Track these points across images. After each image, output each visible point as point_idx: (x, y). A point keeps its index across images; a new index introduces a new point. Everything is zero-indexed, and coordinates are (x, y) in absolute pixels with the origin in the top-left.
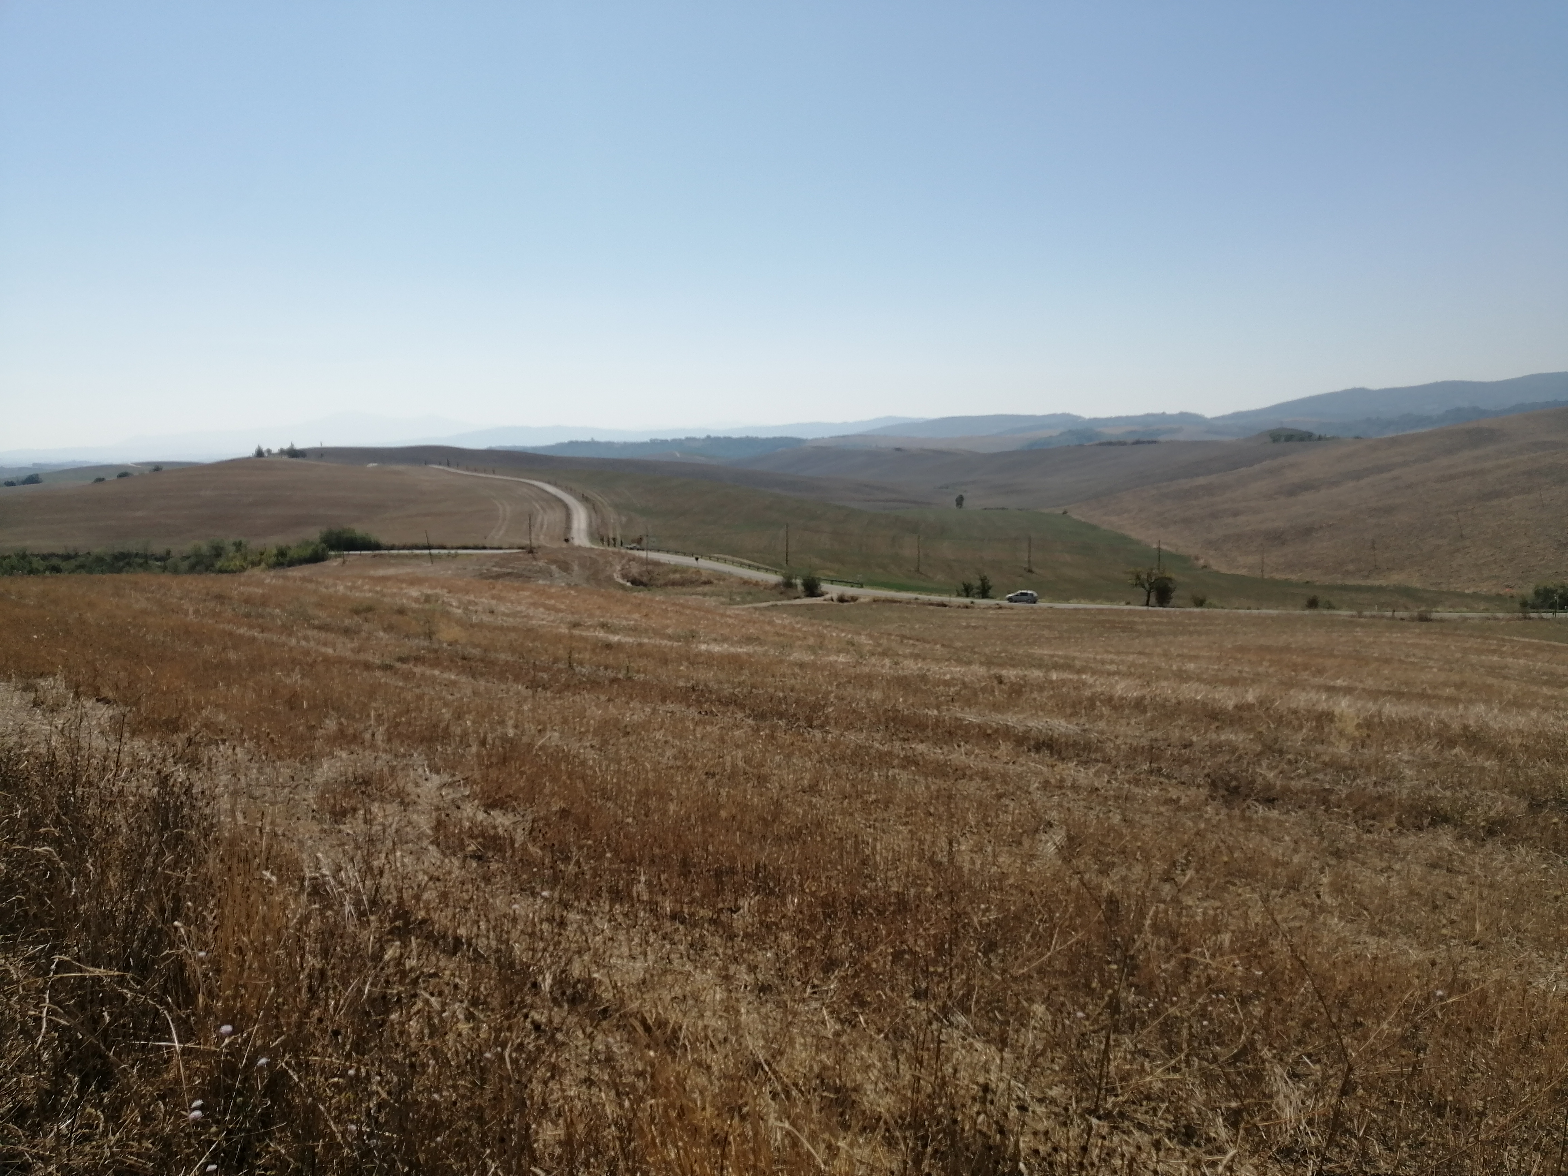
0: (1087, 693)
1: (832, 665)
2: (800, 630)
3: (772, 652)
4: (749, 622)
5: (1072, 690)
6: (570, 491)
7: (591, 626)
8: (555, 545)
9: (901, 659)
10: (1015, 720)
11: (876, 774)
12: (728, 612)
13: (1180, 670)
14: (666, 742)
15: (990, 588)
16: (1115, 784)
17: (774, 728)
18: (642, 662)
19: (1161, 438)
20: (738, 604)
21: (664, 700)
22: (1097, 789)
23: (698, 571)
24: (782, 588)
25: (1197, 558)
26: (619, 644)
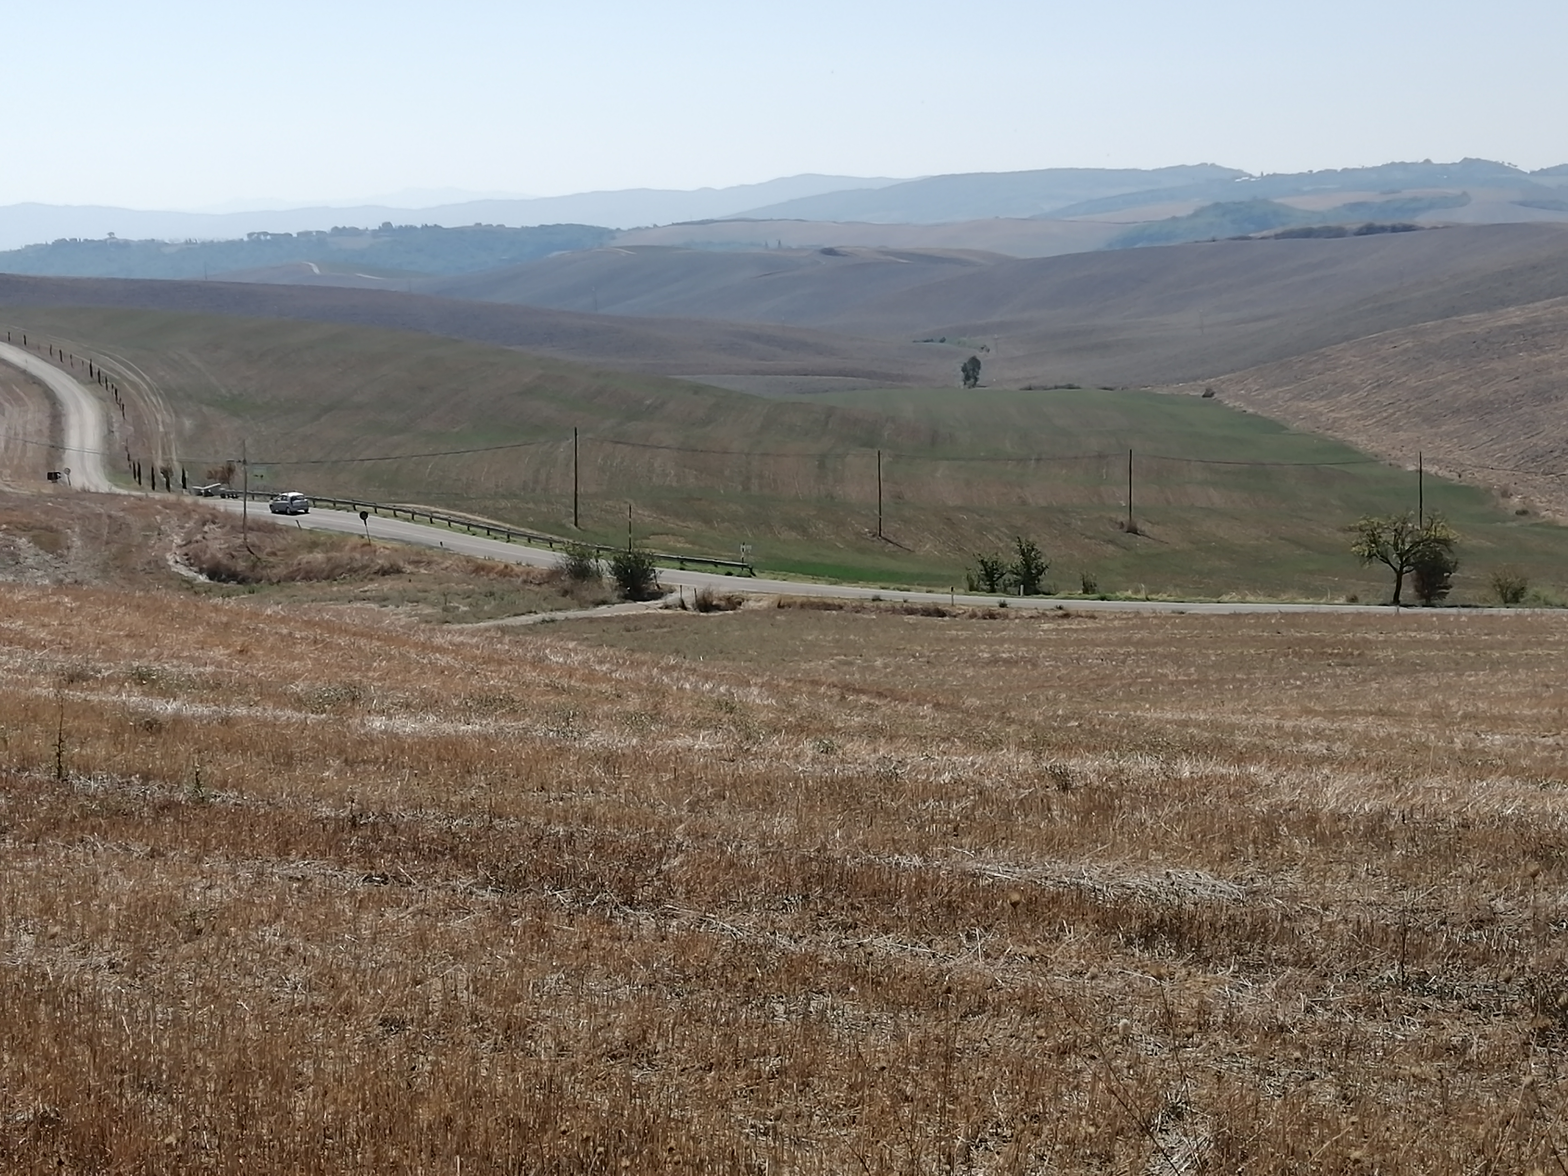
0: (1261, 806)
1: (680, 757)
2: (606, 678)
3: (540, 731)
4: (487, 661)
5: (1225, 802)
6: (59, 359)
7: (110, 680)
8: (27, 489)
9: (838, 741)
10: (1095, 873)
11: (780, 1009)
12: (438, 640)
13: (1468, 750)
14: (288, 950)
15: (1040, 572)
16: (1323, 1015)
17: (542, 909)
18: (232, 763)
19: (1422, 220)
20: (461, 619)
21: (283, 852)
22: (1282, 1028)
23: (367, 545)
24: (567, 582)
25: (1506, 494)
26: (177, 719)
